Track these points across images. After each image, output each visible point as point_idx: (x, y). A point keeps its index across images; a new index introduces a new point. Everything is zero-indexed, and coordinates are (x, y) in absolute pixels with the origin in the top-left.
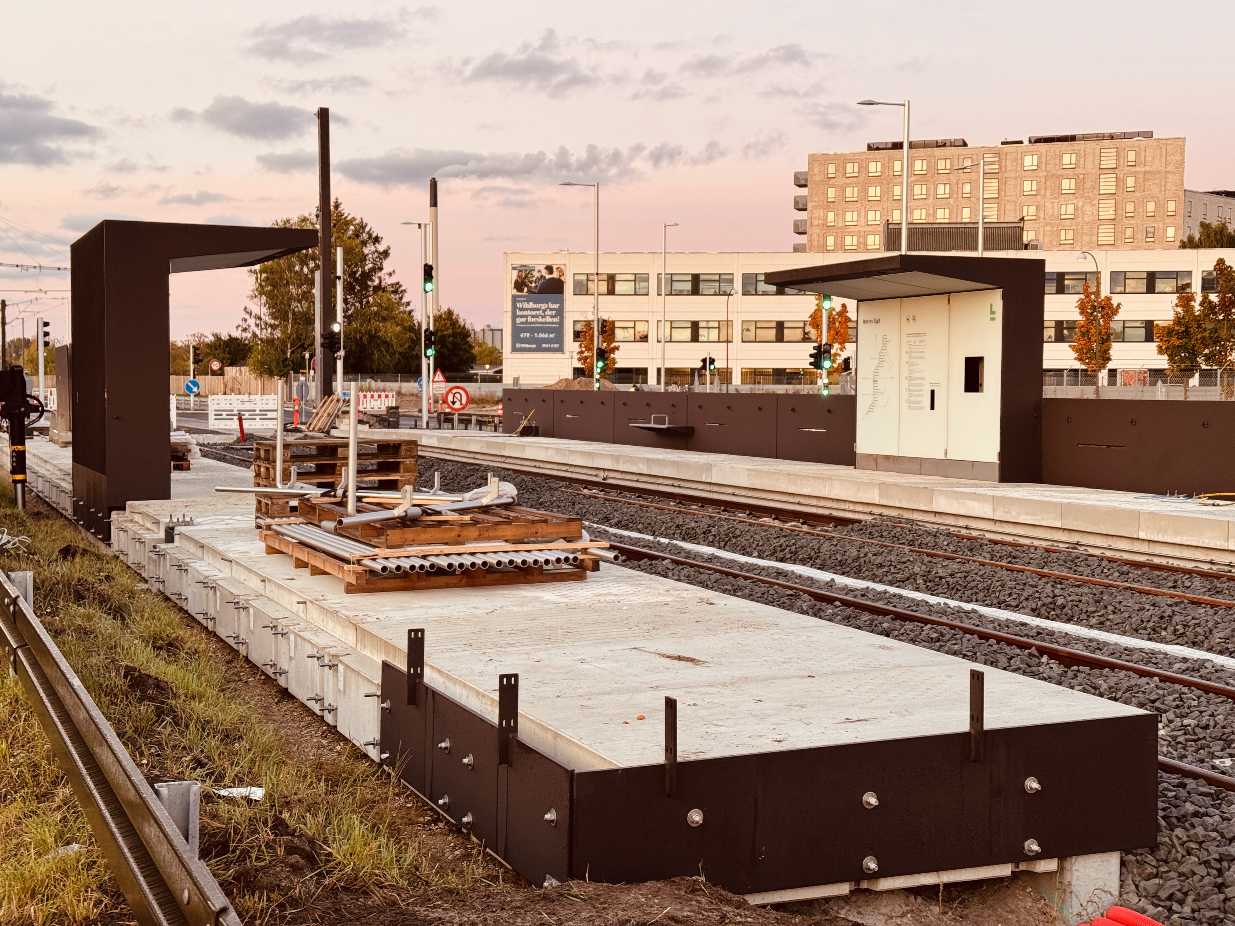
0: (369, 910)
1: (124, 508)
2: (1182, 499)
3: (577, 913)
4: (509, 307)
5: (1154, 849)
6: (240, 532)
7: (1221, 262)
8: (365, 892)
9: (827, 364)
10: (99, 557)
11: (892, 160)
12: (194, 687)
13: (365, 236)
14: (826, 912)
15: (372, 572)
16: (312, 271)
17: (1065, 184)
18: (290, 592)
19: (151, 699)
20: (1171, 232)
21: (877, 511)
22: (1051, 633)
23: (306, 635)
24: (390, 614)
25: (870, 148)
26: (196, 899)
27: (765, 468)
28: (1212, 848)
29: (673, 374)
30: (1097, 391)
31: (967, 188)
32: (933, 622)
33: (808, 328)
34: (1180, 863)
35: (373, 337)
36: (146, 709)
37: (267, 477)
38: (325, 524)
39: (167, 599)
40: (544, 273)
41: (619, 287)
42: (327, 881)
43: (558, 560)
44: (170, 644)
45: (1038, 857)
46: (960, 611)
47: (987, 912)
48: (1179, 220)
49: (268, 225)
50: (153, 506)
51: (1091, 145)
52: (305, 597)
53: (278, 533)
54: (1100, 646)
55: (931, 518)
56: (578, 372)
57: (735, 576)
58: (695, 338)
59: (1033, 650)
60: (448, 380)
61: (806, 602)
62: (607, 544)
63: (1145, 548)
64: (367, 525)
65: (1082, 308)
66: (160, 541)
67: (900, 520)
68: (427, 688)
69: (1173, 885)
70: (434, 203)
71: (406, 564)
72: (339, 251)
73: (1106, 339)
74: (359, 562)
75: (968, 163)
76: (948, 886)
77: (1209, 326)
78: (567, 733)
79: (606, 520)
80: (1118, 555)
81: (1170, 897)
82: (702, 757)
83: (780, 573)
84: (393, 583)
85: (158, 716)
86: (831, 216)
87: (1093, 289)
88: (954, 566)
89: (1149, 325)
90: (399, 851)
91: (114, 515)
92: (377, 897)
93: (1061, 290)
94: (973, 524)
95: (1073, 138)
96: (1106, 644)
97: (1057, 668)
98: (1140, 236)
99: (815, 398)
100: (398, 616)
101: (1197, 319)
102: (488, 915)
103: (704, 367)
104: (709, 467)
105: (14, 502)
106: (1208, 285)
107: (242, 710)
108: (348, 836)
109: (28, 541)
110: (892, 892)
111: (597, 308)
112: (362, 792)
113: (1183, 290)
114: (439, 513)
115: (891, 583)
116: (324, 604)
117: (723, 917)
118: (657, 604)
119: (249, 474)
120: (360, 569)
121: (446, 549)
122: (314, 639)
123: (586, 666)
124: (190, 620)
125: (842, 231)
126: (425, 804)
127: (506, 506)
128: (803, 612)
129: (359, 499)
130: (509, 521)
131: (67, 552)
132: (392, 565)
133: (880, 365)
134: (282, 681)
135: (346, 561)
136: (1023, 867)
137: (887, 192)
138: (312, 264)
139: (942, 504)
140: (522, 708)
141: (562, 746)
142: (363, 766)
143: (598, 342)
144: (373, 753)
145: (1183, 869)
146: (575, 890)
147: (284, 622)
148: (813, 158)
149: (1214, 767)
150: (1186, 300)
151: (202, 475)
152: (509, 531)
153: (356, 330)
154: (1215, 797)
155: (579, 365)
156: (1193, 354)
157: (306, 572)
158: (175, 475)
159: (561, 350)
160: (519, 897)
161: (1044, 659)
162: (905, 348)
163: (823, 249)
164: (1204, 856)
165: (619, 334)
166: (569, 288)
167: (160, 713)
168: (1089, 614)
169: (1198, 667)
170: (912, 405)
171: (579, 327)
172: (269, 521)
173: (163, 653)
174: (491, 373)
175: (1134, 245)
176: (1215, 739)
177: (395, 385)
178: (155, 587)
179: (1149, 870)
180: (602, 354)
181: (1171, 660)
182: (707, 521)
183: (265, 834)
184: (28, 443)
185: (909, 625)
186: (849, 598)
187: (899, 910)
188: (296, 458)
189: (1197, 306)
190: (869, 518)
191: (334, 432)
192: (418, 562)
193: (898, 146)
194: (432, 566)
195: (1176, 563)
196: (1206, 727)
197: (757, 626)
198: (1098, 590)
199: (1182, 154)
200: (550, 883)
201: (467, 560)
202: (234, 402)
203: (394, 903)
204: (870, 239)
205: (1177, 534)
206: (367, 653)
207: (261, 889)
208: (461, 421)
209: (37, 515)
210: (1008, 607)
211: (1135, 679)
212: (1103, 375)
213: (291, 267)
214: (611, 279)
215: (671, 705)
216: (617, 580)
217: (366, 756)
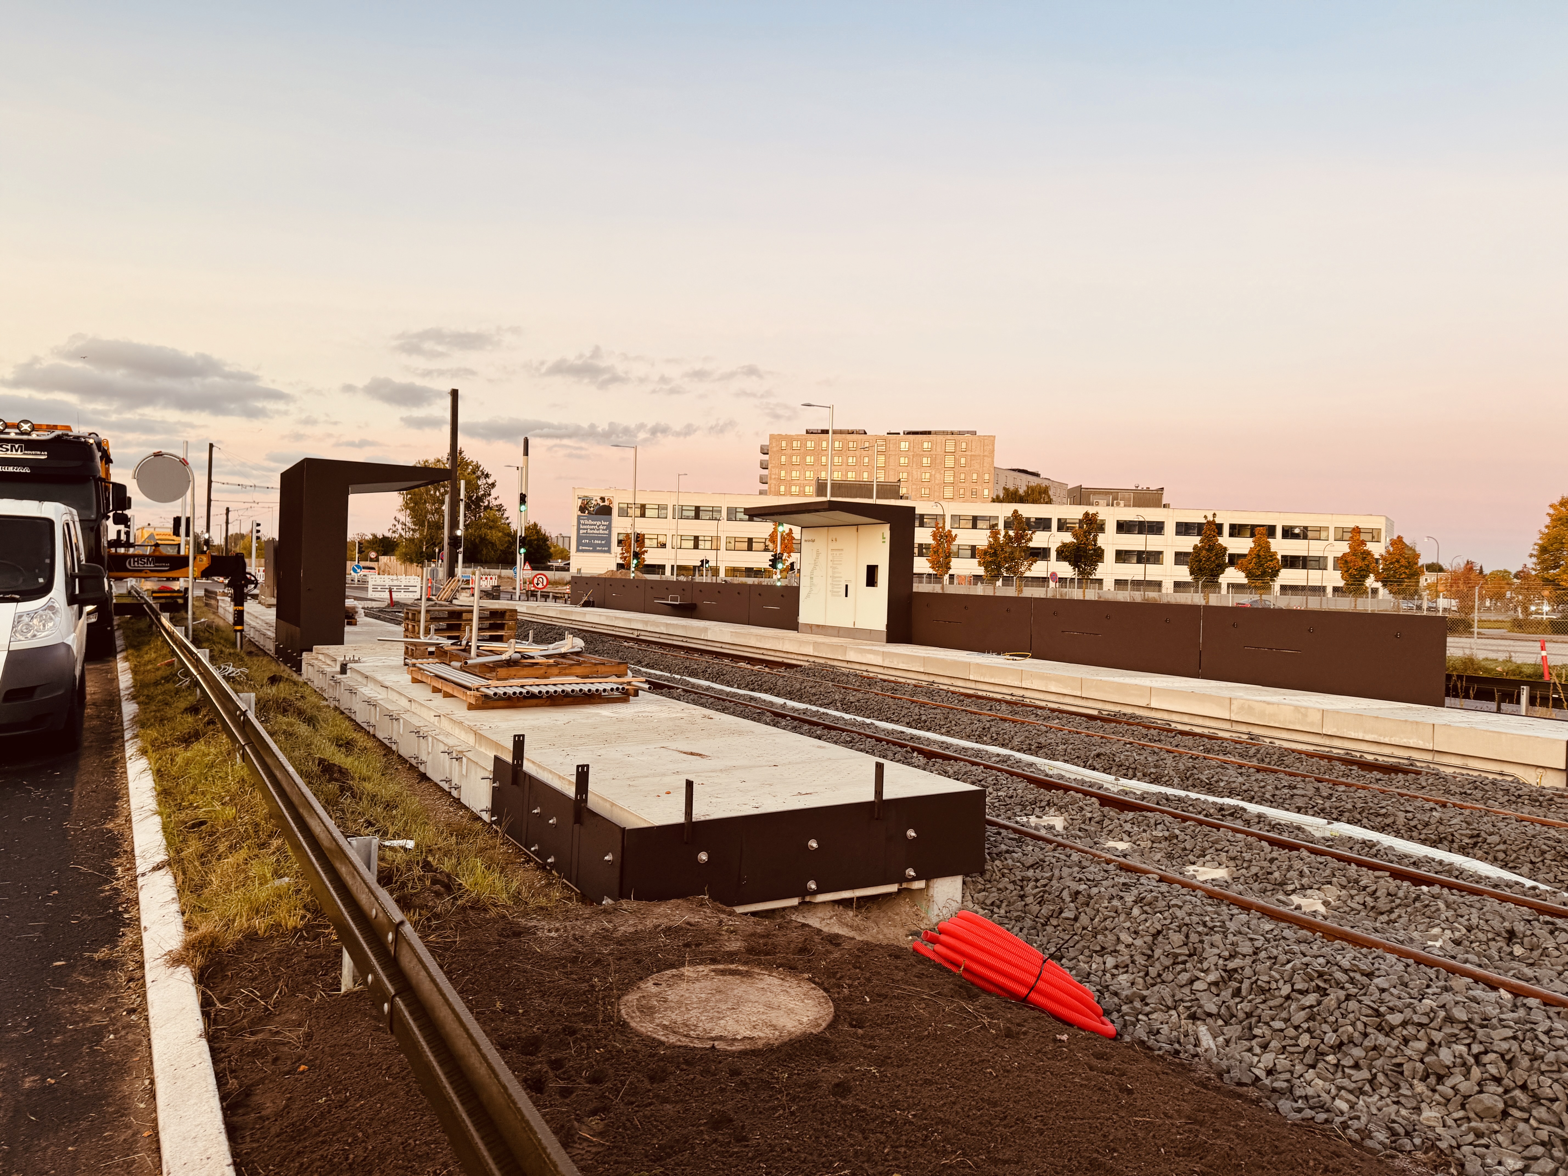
0: (488, 921)
1: (311, 650)
2: (994, 656)
3: (627, 921)
4: (575, 523)
5: (982, 873)
6: (392, 668)
7: (1016, 512)
8: (485, 910)
9: (780, 566)
10: (295, 683)
11: (822, 440)
12: (364, 772)
13: (479, 473)
14: (783, 917)
15: (486, 696)
16: (443, 495)
17: (925, 460)
18: (429, 709)
19: (336, 780)
20: (986, 492)
21: (811, 659)
22: (919, 738)
23: (440, 737)
24: (499, 724)
25: (807, 432)
26: (381, 915)
27: (742, 631)
28: (1017, 873)
29: (682, 569)
30: (943, 588)
31: (866, 460)
32: (848, 731)
33: (768, 543)
34: (998, 882)
35: (483, 540)
36: (333, 787)
37: (413, 632)
38: (453, 663)
39: (342, 713)
40: (599, 501)
41: (648, 513)
42: (459, 902)
43: (612, 689)
44: (348, 743)
45: (914, 879)
46: (864, 723)
47: (882, 915)
48: (991, 485)
49: (411, 464)
50: (332, 649)
51: (940, 438)
52: (440, 712)
53: (420, 669)
54: (948, 746)
55: (844, 665)
56: (620, 566)
57: (724, 700)
58: (696, 547)
59: (909, 749)
60: (533, 569)
61: (768, 717)
62: (644, 679)
63: (973, 685)
64: (483, 665)
65: (934, 536)
66: (337, 673)
67: (825, 665)
68: (525, 774)
69: (994, 896)
70: (526, 453)
71: (510, 691)
72: (463, 483)
73: (948, 556)
74: (477, 689)
75: (867, 445)
76: (858, 898)
77: (1008, 550)
78: (620, 803)
79: (639, 663)
80: (957, 689)
81: (993, 904)
82: (708, 818)
83: (752, 698)
84: (500, 703)
85: (342, 792)
86: (783, 473)
87: (941, 525)
88: (860, 695)
89: (973, 548)
90: (507, 882)
91: (304, 655)
92: (493, 913)
93: (922, 525)
94: (870, 669)
95: (929, 433)
96: (952, 745)
97: (922, 760)
98: (968, 494)
99: (773, 587)
100: (504, 725)
101: (1001, 546)
102: (568, 924)
103: (702, 565)
104: (706, 630)
105: (235, 644)
106: (1007, 525)
107: (397, 788)
108: (472, 872)
109: (247, 671)
110: (824, 903)
111: (633, 525)
112: (480, 843)
113: (993, 527)
114: (533, 658)
115: (821, 706)
116: (454, 717)
117: (721, 922)
118: (675, 718)
119: (401, 629)
120: (478, 694)
121: (537, 681)
122: (446, 740)
123: (630, 759)
124: (358, 727)
125: (790, 483)
126: (521, 850)
127: (577, 654)
128: (767, 724)
129: (478, 647)
130: (579, 664)
131: (274, 680)
132: (501, 691)
133: (814, 568)
134: (422, 768)
135: (470, 689)
136: (904, 885)
137: (818, 460)
138: (442, 490)
139: (852, 656)
140: (591, 787)
141: (616, 811)
142: (478, 825)
143: (634, 547)
144: (486, 817)
145: (1001, 886)
146: (625, 906)
147: (425, 729)
148: (772, 437)
149: (1017, 822)
150: (995, 534)
151: (365, 629)
152: (579, 670)
153: (471, 534)
154: (1018, 840)
155: (621, 562)
156: (999, 567)
157: (440, 695)
158: (347, 629)
159: (609, 551)
160: (587, 911)
161: (915, 754)
162: (830, 558)
163: (778, 494)
164: (1012, 878)
165: (647, 542)
166: (615, 512)
167: (342, 790)
168: (941, 726)
169: (1006, 759)
170: (834, 593)
171: (621, 537)
172: (414, 661)
173: (343, 750)
174: (562, 565)
175: (963, 498)
176: (1017, 804)
177: (497, 571)
178: (333, 704)
179: (980, 887)
180: (637, 555)
181: (990, 755)
182: (705, 664)
183: (417, 871)
184: (245, 604)
185: (833, 733)
186: (795, 715)
187: (828, 915)
188: (434, 619)
189: (1001, 538)
190: (807, 664)
191: (455, 602)
192: (518, 690)
193: (825, 432)
194: (528, 692)
195: (991, 695)
196: (1011, 797)
197: (740, 733)
198: (946, 711)
199: (993, 445)
200: (607, 901)
201: (552, 689)
202: (387, 580)
203: (504, 917)
204: (807, 489)
205: (992, 677)
206: (482, 750)
207: (415, 908)
208: (542, 596)
209: (250, 653)
210: (892, 721)
211: (969, 767)
212: (946, 577)
213: (428, 492)
214: (643, 507)
215: (689, 785)
216: (649, 702)
217: (479, 818)
